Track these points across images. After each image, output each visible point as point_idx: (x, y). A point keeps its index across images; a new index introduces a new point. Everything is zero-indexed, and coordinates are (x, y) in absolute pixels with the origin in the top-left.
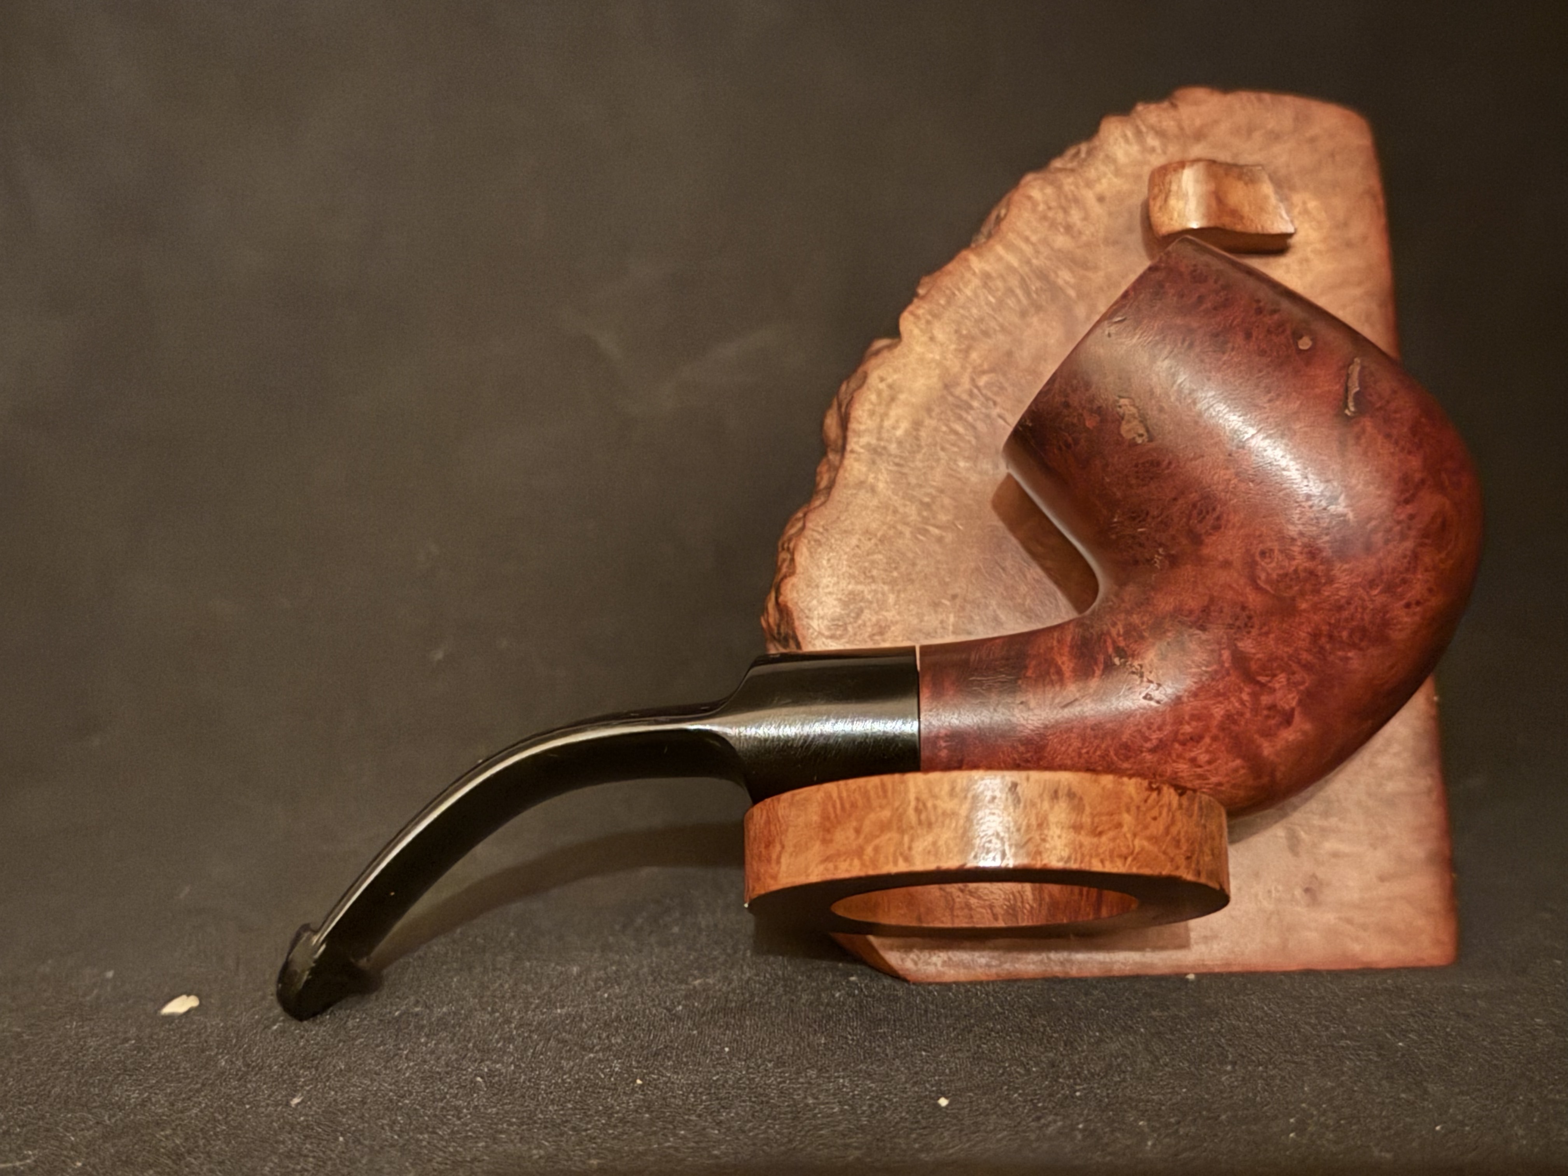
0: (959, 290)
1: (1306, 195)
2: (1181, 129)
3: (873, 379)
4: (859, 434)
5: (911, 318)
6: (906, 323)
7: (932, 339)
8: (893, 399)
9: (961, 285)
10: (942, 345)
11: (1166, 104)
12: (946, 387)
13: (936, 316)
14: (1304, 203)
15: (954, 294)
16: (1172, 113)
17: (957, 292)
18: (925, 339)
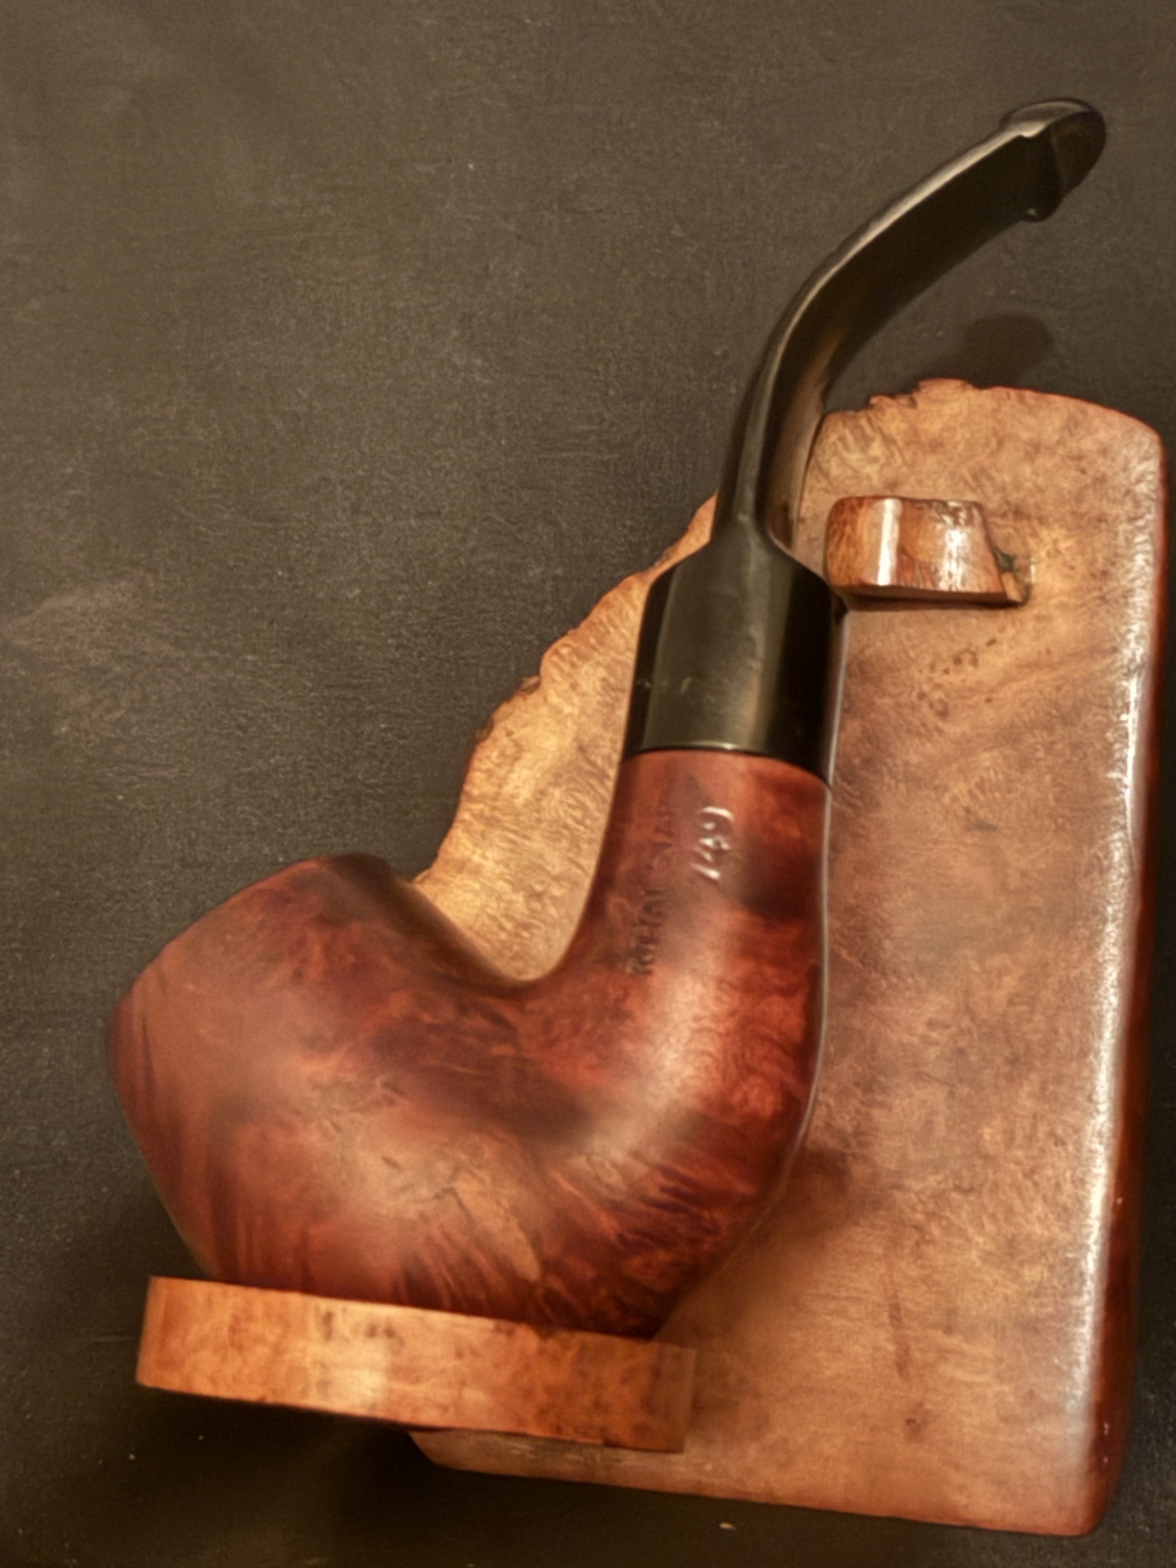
0: (616, 628)
1: (1058, 533)
2: (916, 433)
3: (498, 732)
4: (472, 799)
5: (555, 659)
6: (550, 664)
7: (574, 686)
8: (516, 759)
9: (617, 621)
10: (584, 694)
11: (904, 400)
12: (582, 749)
13: (584, 658)
14: (1055, 542)
15: (608, 632)
16: (910, 412)
17: (612, 630)
18: (566, 686)
